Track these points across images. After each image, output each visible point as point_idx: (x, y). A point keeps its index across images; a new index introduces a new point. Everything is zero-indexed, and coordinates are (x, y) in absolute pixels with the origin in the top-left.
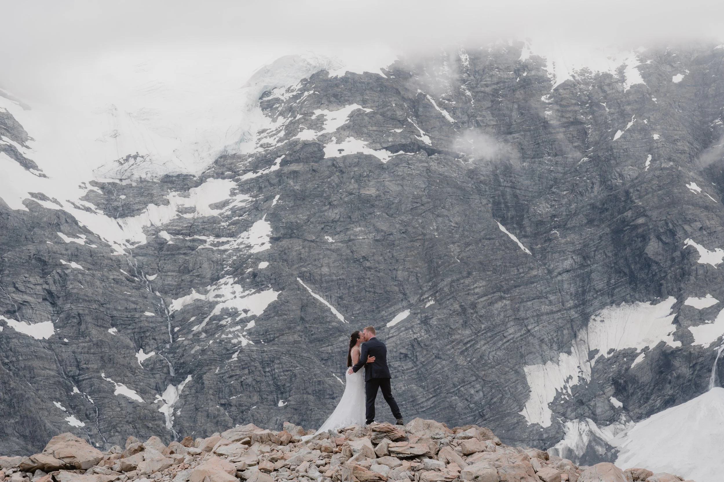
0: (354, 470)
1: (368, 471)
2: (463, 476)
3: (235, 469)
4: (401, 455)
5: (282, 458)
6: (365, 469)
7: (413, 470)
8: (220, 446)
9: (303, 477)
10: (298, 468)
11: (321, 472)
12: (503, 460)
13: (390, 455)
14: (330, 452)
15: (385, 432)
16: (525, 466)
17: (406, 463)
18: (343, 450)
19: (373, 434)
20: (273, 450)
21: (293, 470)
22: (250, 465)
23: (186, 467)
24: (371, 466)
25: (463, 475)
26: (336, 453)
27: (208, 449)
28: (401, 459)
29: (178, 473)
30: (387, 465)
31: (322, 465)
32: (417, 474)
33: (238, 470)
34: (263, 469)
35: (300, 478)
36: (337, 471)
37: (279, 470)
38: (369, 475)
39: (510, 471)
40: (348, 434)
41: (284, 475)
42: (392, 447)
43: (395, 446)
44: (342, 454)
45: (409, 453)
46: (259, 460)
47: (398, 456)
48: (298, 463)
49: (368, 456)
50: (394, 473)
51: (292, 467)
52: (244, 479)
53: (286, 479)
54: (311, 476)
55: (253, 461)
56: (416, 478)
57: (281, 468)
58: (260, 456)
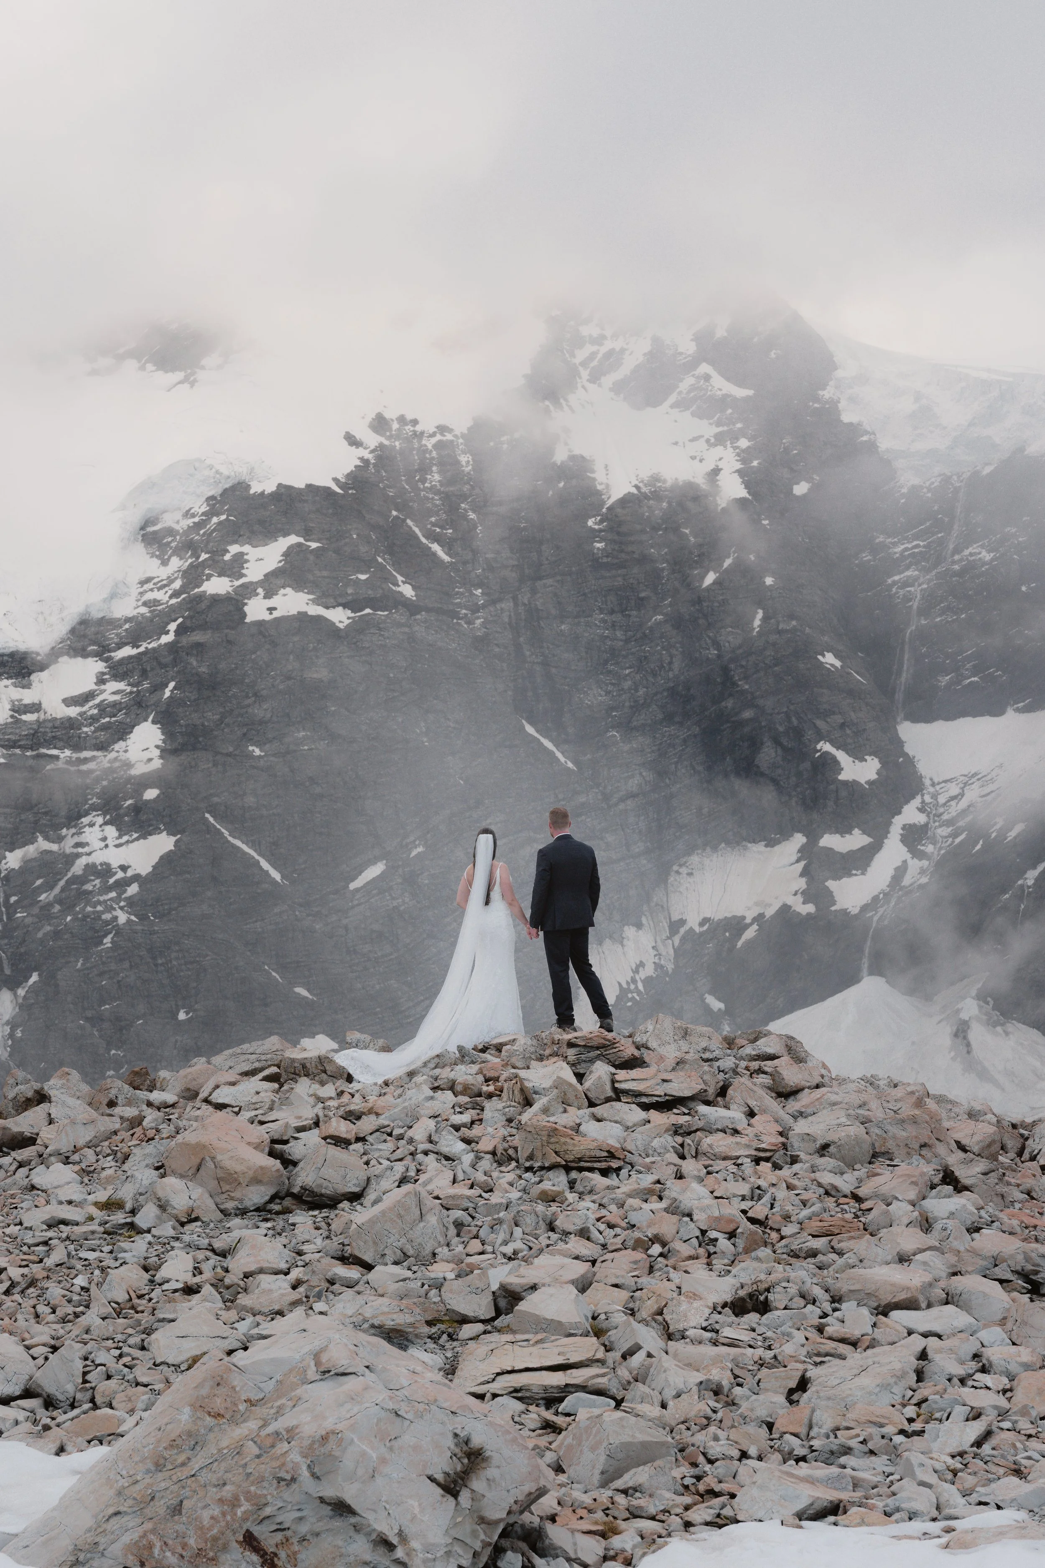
0: (549, 1136)
1: (580, 1138)
2: (797, 1145)
3: (267, 1138)
4: (644, 1100)
5: (371, 1111)
6: (570, 1132)
7: (676, 1133)
8: (217, 1087)
9: (426, 1153)
10: (410, 1133)
11: (467, 1141)
12: (874, 1104)
13: (620, 1100)
14: (474, 1095)
15: (598, 1048)
16: (928, 1120)
17: (660, 1119)
18: (505, 1090)
19: (571, 1053)
20: (342, 1092)
21: (400, 1137)
22: (301, 1129)
23: (150, 1136)
24: (579, 1125)
25: (792, 1141)
26: (490, 1096)
27: (186, 1094)
28: (646, 1107)
29: (135, 1150)
30: (616, 1122)
31: (464, 1125)
32: (688, 1140)
33: (274, 1141)
34: (332, 1137)
36: (504, 1139)
37: (369, 1138)
38: (586, 1147)
39: (894, 1130)
40: (503, 1053)
41: (380, 1150)
42: (620, 1082)
43: (628, 1079)
44: (505, 1099)
45: (663, 1094)
46: (317, 1116)
47: (638, 1100)
48: (408, 1122)
49: (570, 1102)
50: (636, 1141)
51: (396, 1132)
52: (288, 1163)
53: (388, 1159)
54: (445, 1150)
55: (306, 1119)
56: (689, 1151)
57: (371, 1134)
58: (317, 1110)
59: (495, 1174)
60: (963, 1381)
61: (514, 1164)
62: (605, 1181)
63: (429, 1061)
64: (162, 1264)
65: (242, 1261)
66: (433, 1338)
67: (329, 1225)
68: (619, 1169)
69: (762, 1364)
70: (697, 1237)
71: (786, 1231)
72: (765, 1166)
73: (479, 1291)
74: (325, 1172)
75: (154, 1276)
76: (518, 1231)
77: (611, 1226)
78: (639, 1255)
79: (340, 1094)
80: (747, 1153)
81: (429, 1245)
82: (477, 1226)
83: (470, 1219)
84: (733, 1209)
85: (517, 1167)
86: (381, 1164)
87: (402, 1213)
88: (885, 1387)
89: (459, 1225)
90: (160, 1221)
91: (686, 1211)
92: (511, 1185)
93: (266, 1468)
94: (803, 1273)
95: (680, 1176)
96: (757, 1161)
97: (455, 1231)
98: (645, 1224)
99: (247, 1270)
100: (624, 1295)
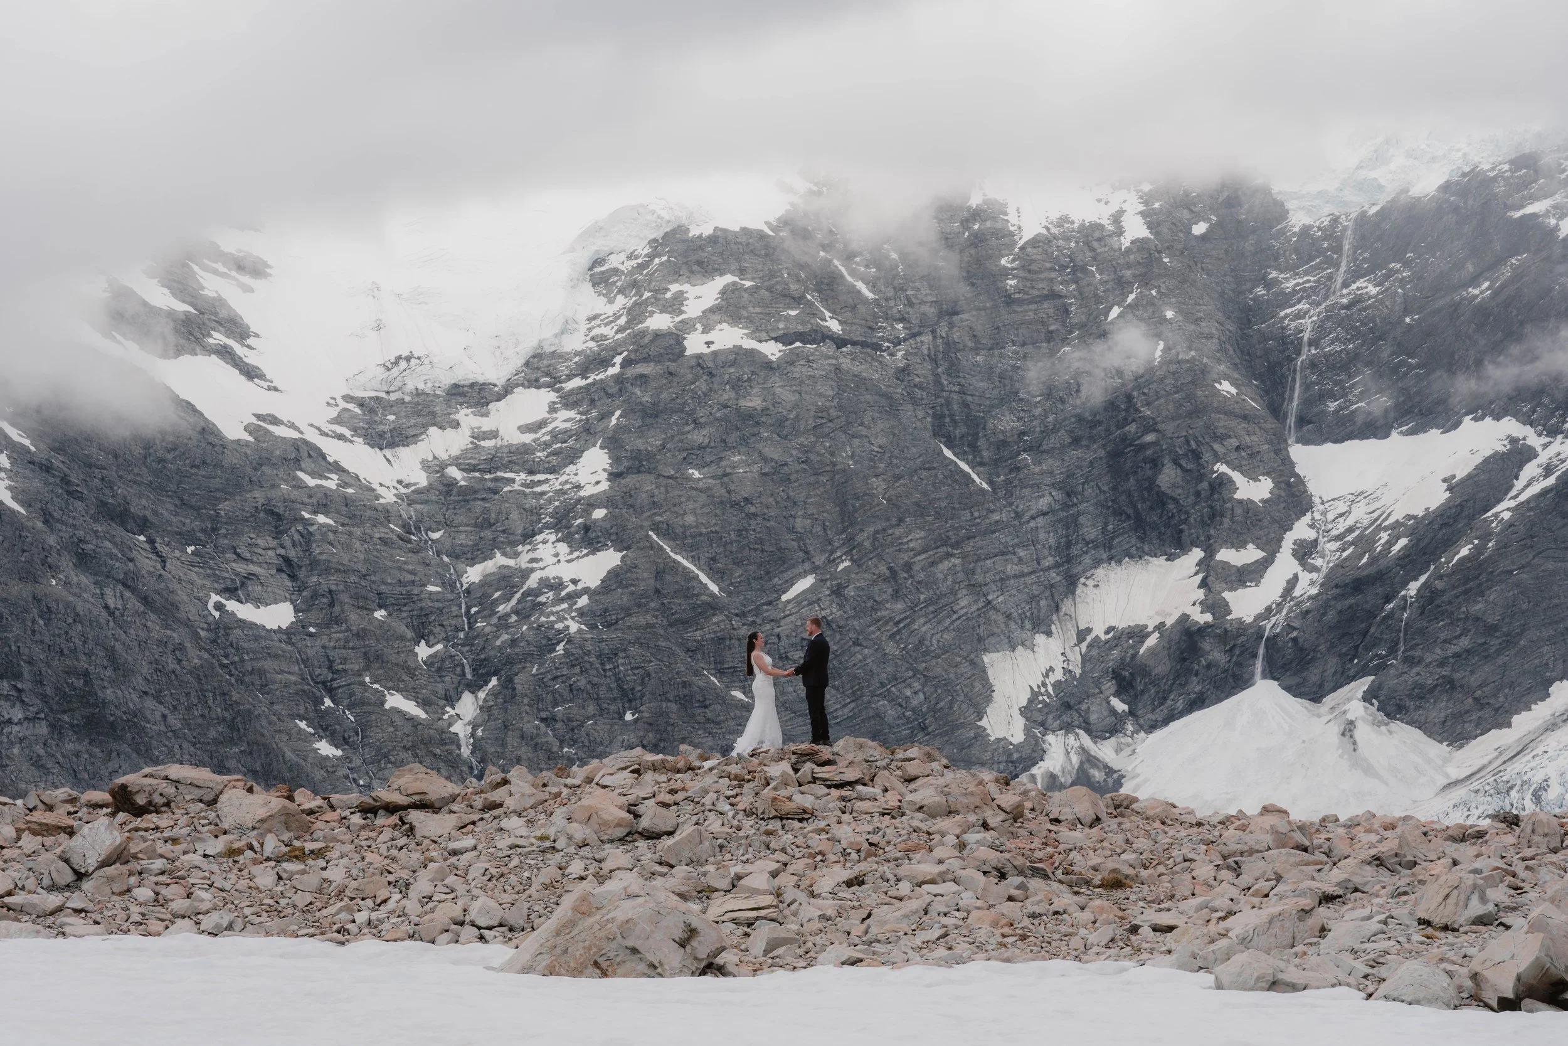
0: (774, 802)
1: (789, 803)
3: (627, 803)
4: (829, 783)
5: (683, 789)
6: (786, 800)
7: (842, 800)
8: (603, 776)
9: (710, 811)
10: (703, 800)
11: (732, 805)
12: (953, 786)
13: (815, 783)
14: (740, 781)
15: (808, 755)
16: (980, 792)
17: (835, 793)
18: (756, 778)
19: (794, 757)
20: (670, 779)
21: (698, 803)
22: (645, 799)
23: (565, 803)
24: (792, 796)
25: (904, 805)
26: (749, 781)
27: (588, 780)
28: (829, 787)
29: (556, 810)
30: (812, 794)
31: (733, 796)
32: (848, 804)
33: (630, 805)
34: (661, 803)
35: (706, 813)
36: (752, 804)
37: (681, 803)
38: (792, 807)
39: (961, 799)
41: (686, 809)
42: (818, 773)
43: (823, 772)
44: (756, 783)
45: (839, 780)
46: (655, 792)
47: (825, 783)
49: (789, 784)
50: (820, 804)
51: (696, 800)
52: (637, 816)
53: (690, 814)
54: (720, 809)
55: (648, 794)
56: (848, 810)
57: (682, 801)
58: (655, 788)
59: (744, 822)
60: (945, 915)
61: (754, 816)
62: (800, 825)
64: (568, 866)
65: (609, 864)
66: (700, 899)
67: (655, 847)
68: (808, 819)
69: (853, 908)
70: (841, 852)
71: (887, 849)
72: (887, 817)
73: (724, 877)
74: (656, 821)
75: (564, 872)
76: (750, 849)
77: (798, 847)
78: (810, 861)
80: (878, 811)
81: (704, 856)
82: (730, 847)
83: (727, 844)
84: (860, 839)
85: (756, 818)
86: (685, 816)
87: (693, 840)
88: (906, 916)
89: (721, 847)
90: (568, 845)
91: (838, 840)
92: (752, 827)
93: (602, 934)
94: (886, 868)
95: (840, 822)
96: (883, 815)
97: (719, 850)
98: (815, 846)
99: (611, 869)
100: (796, 878)
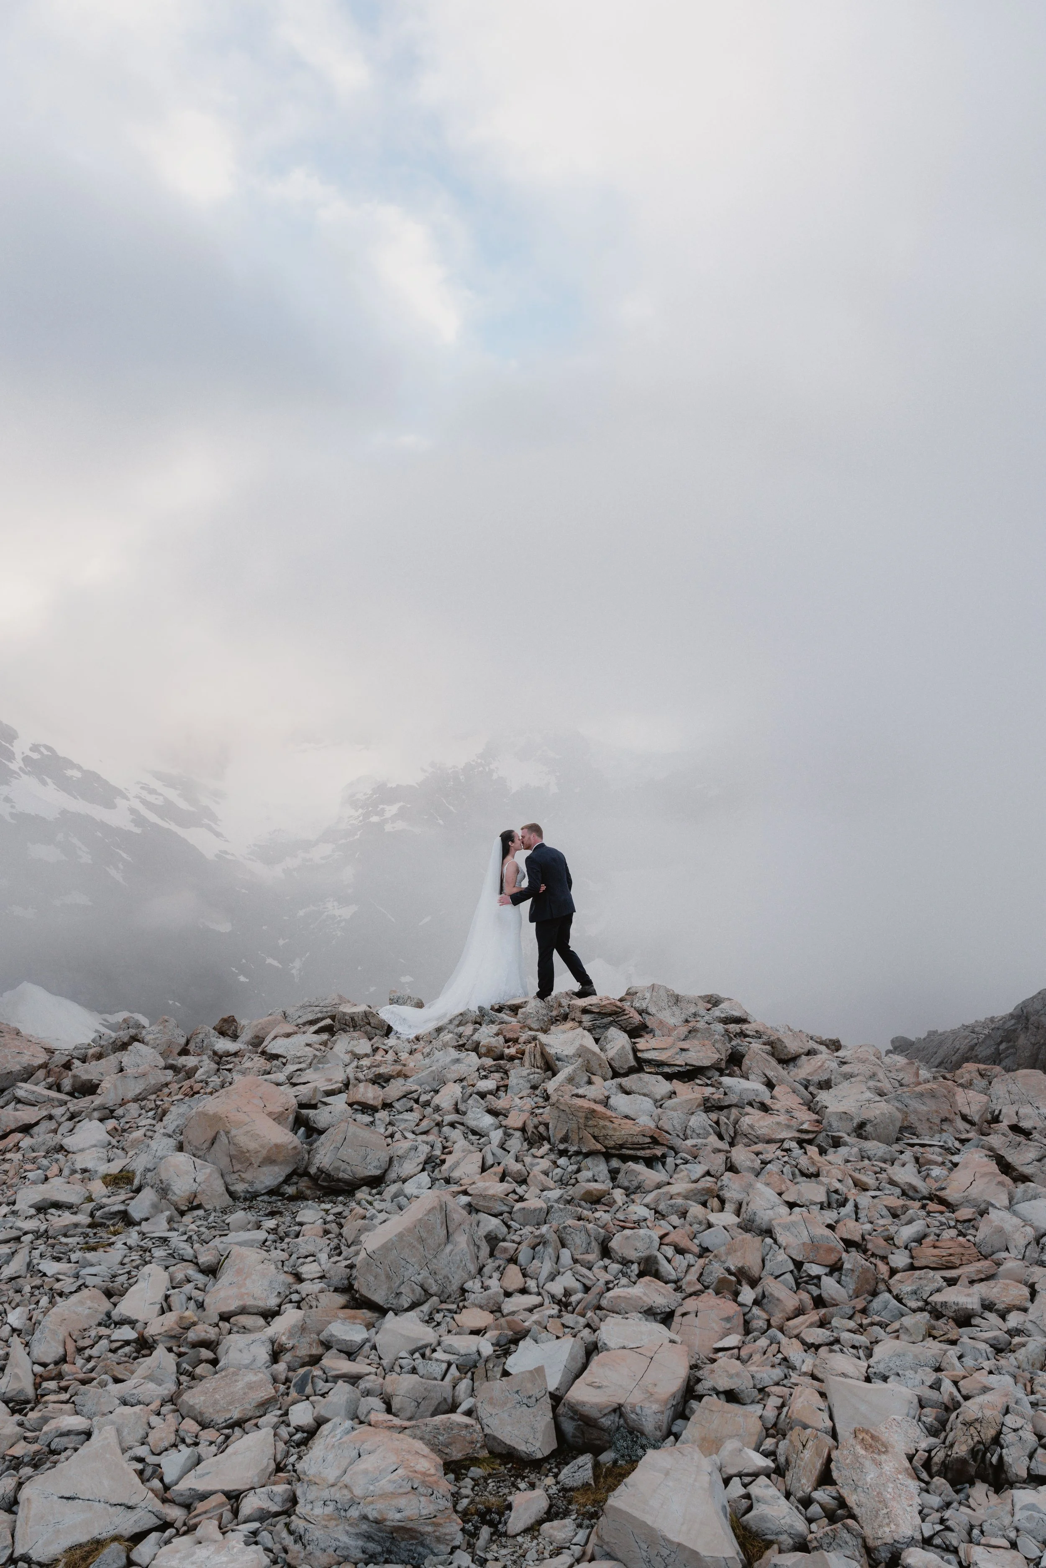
1: (612, 1115)
2: (835, 1124)
3: (295, 1104)
4: (667, 1070)
5: (399, 1074)
6: (601, 1107)
7: (708, 1108)
8: (276, 1037)
9: (452, 1125)
10: (437, 1100)
11: (495, 1113)
14: (499, 1058)
15: (610, 1015)
16: (946, 1093)
18: (526, 1054)
19: (586, 1018)
20: (378, 1048)
21: (427, 1105)
22: (330, 1093)
23: (195, 1090)
24: (608, 1098)
26: (512, 1059)
27: (255, 1041)
28: (669, 1077)
30: (645, 1095)
31: (490, 1093)
32: (723, 1118)
33: (302, 1106)
34: (358, 1103)
36: (533, 1112)
37: (397, 1105)
38: (628, 1132)
39: (914, 1104)
40: (520, 1015)
41: (406, 1120)
42: (642, 1051)
43: (648, 1048)
44: (527, 1064)
45: (683, 1063)
46: (348, 1078)
47: (660, 1070)
48: (435, 1086)
49: (594, 1070)
50: (672, 1119)
51: (424, 1098)
52: (313, 1132)
53: (413, 1132)
54: (472, 1123)
55: (336, 1082)
57: (398, 1100)
58: (350, 1070)
59: (528, 1160)
61: (546, 1147)
62: (652, 1175)
63: (454, 1019)
64: (131, 1285)
65: (222, 1294)
67: (341, 1226)
68: (664, 1156)
70: (792, 1272)
71: (894, 1261)
74: (345, 1153)
75: (115, 1305)
76: (566, 1254)
77: (680, 1251)
79: (375, 1050)
80: (790, 1135)
81: (457, 1277)
82: (513, 1241)
83: (505, 1230)
85: (551, 1150)
86: (406, 1138)
87: (424, 1235)
89: (493, 1240)
91: (764, 1227)
92: (547, 1174)
95: (732, 1168)
96: (803, 1144)
97: (488, 1249)
98: (723, 1249)
99: (225, 1309)
